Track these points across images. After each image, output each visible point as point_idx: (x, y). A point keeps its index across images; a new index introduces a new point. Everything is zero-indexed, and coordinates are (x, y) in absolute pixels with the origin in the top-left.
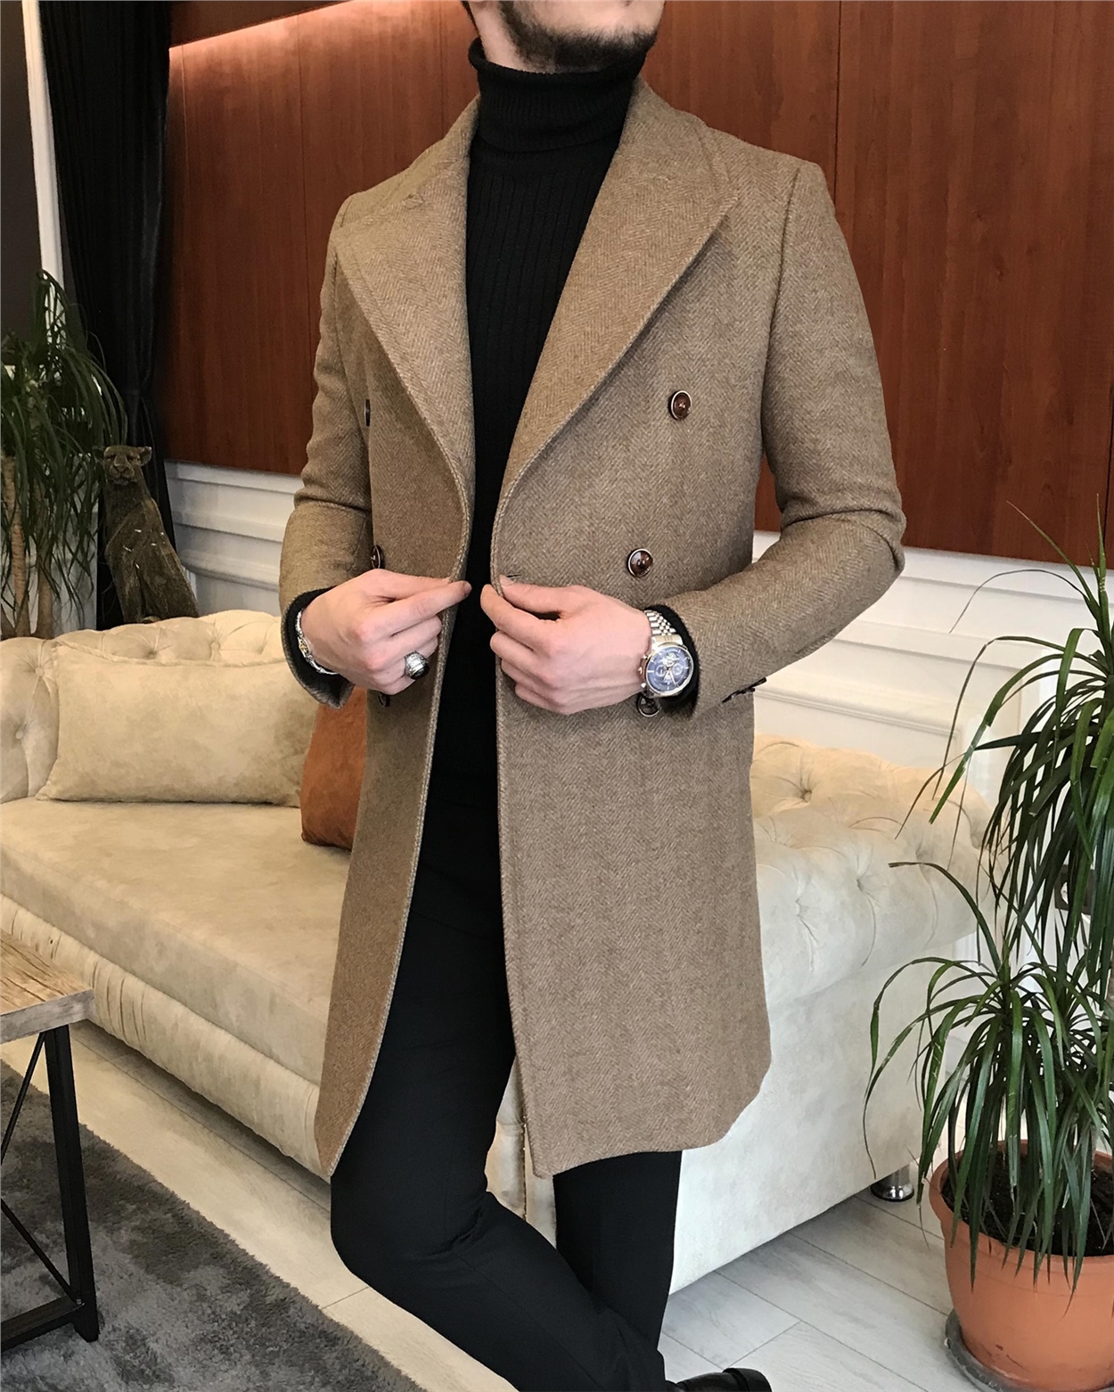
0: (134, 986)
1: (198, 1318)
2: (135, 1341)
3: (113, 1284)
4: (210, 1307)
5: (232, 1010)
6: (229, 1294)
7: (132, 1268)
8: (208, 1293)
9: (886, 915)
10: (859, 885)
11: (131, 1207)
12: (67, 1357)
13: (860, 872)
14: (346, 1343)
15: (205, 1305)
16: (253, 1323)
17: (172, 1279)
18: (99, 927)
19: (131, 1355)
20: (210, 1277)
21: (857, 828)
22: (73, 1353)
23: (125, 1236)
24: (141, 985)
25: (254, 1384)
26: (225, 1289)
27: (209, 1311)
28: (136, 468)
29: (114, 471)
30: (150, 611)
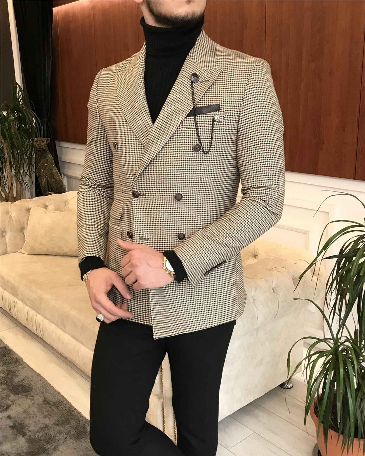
9: (282, 301)
10: (273, 290)
13: (273, 286)
21: (272, 271)
24: (42, 318)
28: (44, 145)
29: (38, 146)
30: (51, 190)
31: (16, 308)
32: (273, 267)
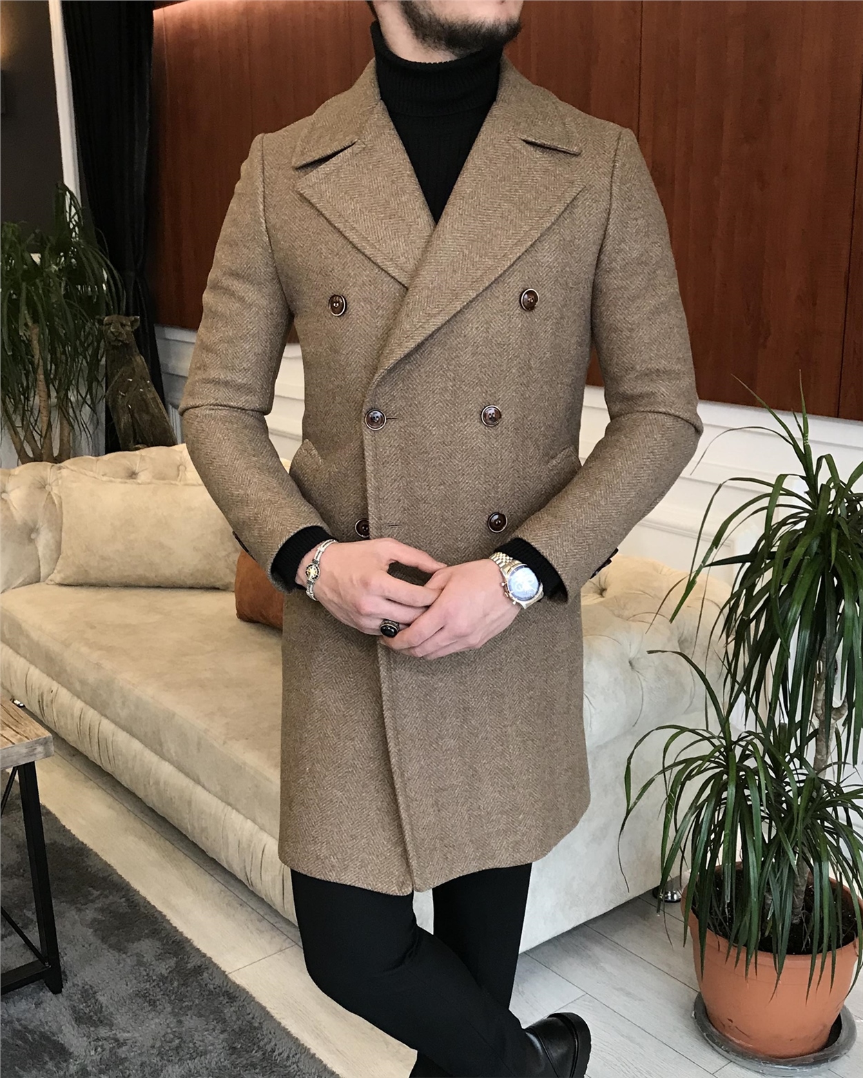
0: (107, 726)
1: (135, 978)
2: (88, 994)
3: (76, 951)
4: (146, 970)
5: (172, 747)
6: (160, 961)
7: (92, 939)
8: (145, 960)
9: (652, 688)
10: (631, 663)
11: (96, 893)
12: (38, 1005)
13: (632, 655)
14: (242, 1000)
15: (142, 969)
16: (176, 984)
17: (119, 948)
18: (83, 683)
19: (84, 1004)
20: (147, 947)
21: (633, 621)
22: (42, 1002)
23: (90, 914)
24: (113, 726)
25: (171, 1029)
26: (160, 958)
27: (145, 973)
28: (127, 332)
29: (112, 335)
30: (140, 441)
31: (55, 706)
32: (635, 613)
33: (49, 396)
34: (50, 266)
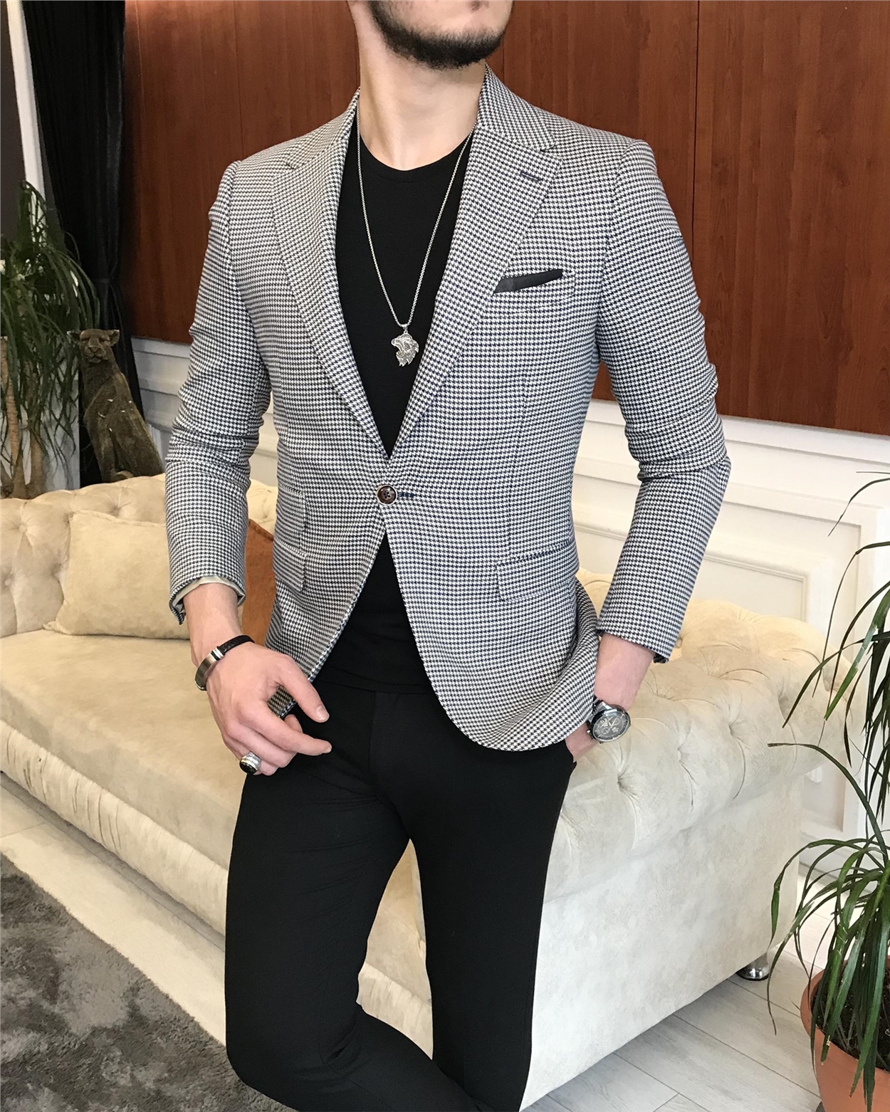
0: (110, 802)
9: (753, 756)
10: (731, 729)
13: (731, 719)
28: (106, 348)
29: (89, 351)
30: (122, 466)
31: (44, 776)
32: (727, 670)
33: (19, 417)
34: (16, 275)
